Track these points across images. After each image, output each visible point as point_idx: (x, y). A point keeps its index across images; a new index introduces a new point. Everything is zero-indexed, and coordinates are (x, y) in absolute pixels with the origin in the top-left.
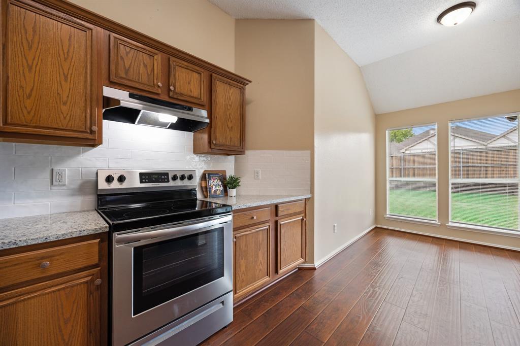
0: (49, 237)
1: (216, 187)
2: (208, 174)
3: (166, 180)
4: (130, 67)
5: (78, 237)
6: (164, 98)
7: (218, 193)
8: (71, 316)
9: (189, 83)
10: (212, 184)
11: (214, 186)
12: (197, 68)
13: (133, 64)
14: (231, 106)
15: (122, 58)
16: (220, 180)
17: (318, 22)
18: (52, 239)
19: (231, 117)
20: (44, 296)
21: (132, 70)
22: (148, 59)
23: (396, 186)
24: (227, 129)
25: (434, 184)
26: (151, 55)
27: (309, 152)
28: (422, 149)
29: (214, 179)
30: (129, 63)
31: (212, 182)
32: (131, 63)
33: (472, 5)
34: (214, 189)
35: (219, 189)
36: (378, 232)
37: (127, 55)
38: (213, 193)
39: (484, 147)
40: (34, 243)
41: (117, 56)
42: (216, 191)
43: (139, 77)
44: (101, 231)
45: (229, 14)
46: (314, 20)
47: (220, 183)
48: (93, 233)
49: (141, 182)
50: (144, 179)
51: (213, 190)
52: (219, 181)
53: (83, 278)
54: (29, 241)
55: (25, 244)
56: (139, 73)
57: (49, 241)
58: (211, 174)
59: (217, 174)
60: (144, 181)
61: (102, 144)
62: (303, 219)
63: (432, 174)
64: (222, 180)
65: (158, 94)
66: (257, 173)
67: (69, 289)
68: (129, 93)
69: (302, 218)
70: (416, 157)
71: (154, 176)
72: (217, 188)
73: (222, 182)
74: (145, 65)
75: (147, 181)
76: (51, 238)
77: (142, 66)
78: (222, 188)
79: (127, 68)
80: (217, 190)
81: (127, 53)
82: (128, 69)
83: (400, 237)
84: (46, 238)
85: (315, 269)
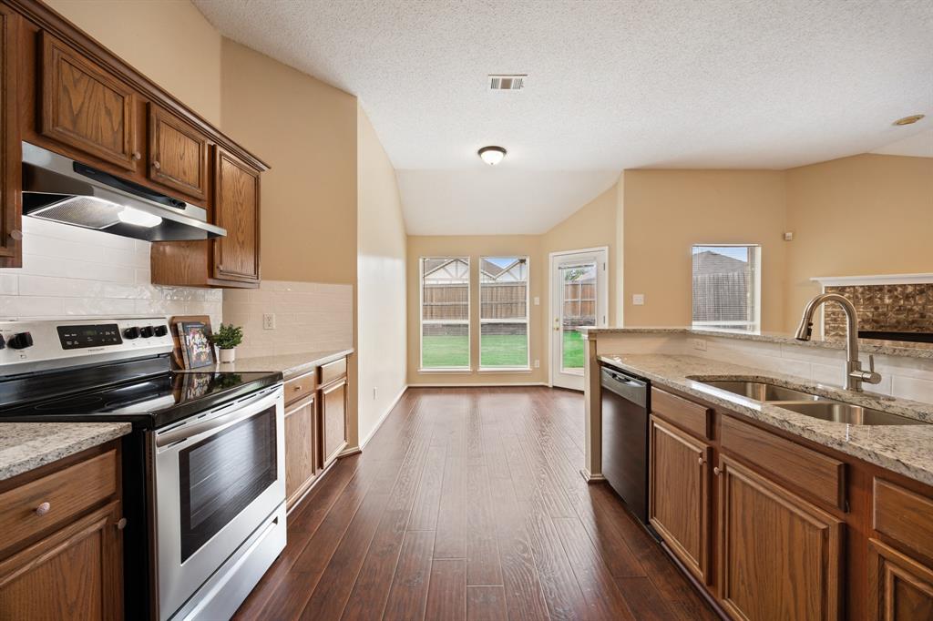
0: (47, 456)
1: (198, 348)
2: (183, 324)
3: (115, 339)
4: (80, 111)
5: (91, 448)
6: (137, 179)
7: (203, 357)
8: (77, 598)
9: (181, 158)
10: (192, 343)
11: (195, 346)
12: (194, 132)
13: (86, 105)
14: (242, 205)
15: (66, 89)
16: (204, 334)
17: (361, 101)
18: (52, 459)
19: (243, 224)
20: (36, 572)
21: (84, 115)
22: (113, 99)
23: (430, 330)
24: (237, 244)
25: (467, 326)
26: (120, 96)
27: (350, 287)
28: (437, 280)
29: (194, 333)
30: (80, 103)
31: (191, 338)
32: (83, 103)
33: (503, 151)
34: (196, 351)
35: (204, 350)
36: (412, 392)
37: (75, 86)
38: (194, 359)
39: (493, 282)
40: (22, 471)
41: (58, 86)
42: (199, 355)
43: (97, 132)
44: (121, 434)
45: (212, 24)
46: (356, 97)
47: (205, 340)
48: (111, 438)
49: (65, 347)
50: (68, 339)
51: (195, 353)
52: (202, 336)
53: (94, 524)
54: (15, 469)
55: (8, 476)
56: (97, 127)
57: (46, 462)
58: (189, 324)
59: (199, 323)
60: (69, 343)
61: (21, 267)
62: (345, 385)
63: (465, 316)
64: (207, 334)
65: (127, 170)
66: (269, 319)
67: (73, 549)
68: (74, 163)
69: (344, 383)
70: (434, 290)
71: (89, 333)
72: (201, 350)
73: (208, 338)
74: (109, 113)
75: (76, 343)
76: (50, 457)
77: (103, 112)
78: (208, 350)
79: (75, 113)
80: (201, 353)
81: (75, 84)
82: (77, 115)
83: (437, 393)
84: (42, 459)
85: (360, 452)
